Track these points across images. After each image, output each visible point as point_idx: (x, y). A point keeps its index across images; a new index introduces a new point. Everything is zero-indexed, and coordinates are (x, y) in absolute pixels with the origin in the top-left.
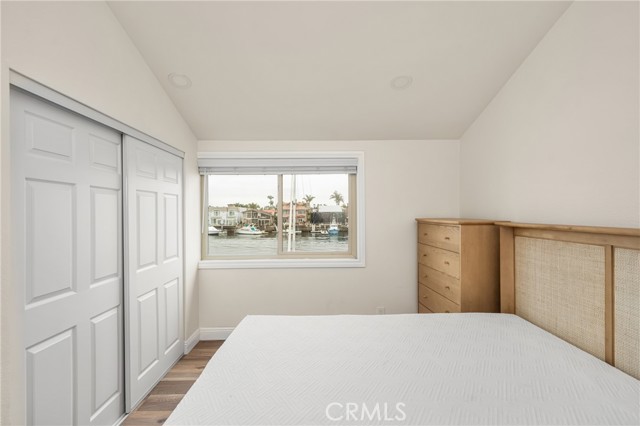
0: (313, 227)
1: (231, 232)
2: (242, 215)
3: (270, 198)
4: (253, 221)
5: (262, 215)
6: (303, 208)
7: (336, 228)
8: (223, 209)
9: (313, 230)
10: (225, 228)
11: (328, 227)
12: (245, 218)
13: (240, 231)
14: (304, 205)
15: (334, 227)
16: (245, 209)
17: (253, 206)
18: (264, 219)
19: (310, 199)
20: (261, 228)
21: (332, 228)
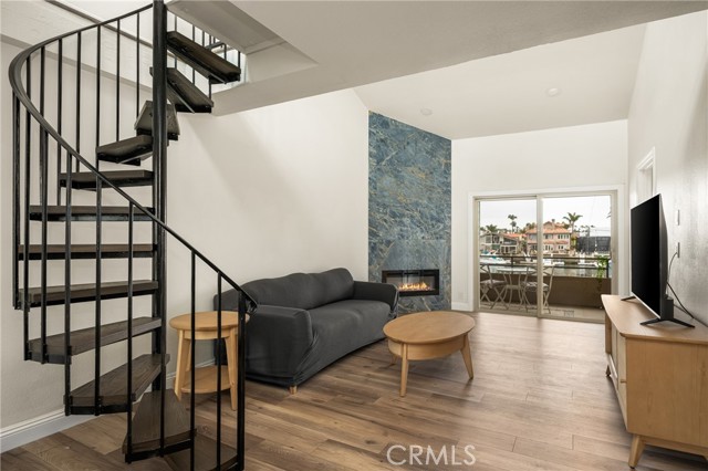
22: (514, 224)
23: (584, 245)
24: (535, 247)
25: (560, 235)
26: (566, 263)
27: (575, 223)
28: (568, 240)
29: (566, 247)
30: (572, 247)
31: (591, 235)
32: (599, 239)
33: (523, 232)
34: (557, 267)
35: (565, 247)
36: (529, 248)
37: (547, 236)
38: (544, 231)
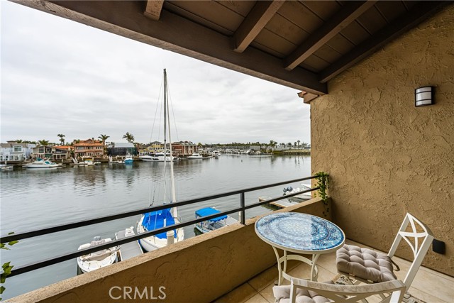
0: (111, 159)
1: (18, 166)
2: (32, 151)
3: (61, 136)
4: (46, 156)
5: (57, 150)
6: (100, 144)
7: (131, 159)
9: (111, 161)
11: (124, 158)
12: (36, 153)
13: (30, 165)
14: (101, 142)
15: (129, 158)
16: (34, 146)
17: (44, 143)
18: (60, 154)
19: (105, 138)
20: (57, 161)
21: (127, 159)
23: (111, 152)
24: (80, 154)
25: (97, 147)
26: (102, 162)
27: (106, 141)
28: (102, 149)
30: (105, 154)
31: (115, 147)
32: (120, 149)
33: (72, 145)
34: (96, 165)
35: (101, 153)
36: (76, 155)
37: (89, 147)
38: (87, 144)
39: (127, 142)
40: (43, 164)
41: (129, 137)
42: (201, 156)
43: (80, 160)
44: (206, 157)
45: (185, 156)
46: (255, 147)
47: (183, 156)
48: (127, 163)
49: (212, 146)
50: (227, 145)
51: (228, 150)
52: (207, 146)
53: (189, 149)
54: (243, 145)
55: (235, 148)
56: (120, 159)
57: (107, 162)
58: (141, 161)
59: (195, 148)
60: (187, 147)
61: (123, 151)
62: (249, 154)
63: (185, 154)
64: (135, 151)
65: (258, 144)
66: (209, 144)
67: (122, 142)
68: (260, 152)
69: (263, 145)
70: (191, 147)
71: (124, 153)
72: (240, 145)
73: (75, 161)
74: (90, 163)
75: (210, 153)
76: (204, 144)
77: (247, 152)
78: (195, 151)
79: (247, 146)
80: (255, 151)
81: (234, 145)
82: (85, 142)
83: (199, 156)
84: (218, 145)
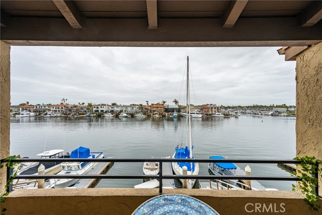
0: (167, 114)
1: (132, 116)
3: (147, 102)
4: (141, 111)
7: (177, 115)
8: (129, 106)
9: (167, 115)
10: (130, 114)
11: (173, 114)
12: (138, 110)
13: (136, 115)
14: (162, 105)
15: (175, 114)
16: (138, 107)
17: (141, 105)
18: (146, 110)
19: (164, 102)
20: (145, 114)
22: (148, 104)
23: (167, 110)
24: (154, 111)
25: (161, 108)
26: (163, 116)
27: (165, 104)
28: (163, 109)
29: (162, 111)
30: (164, 111)
31: (169, 107)
32: (171, 109)
33: (150, 106)
34: (160, 117)
36: (152, 111)
37: (157, 108)
38: (156, 106)
39: (175, 104)
40: (140, 116)
41: (176, 102)
42: (223, 115)
43: (153, 114)
44: (227, 116)
45: (210, 115)
46: (279, 110)
47: (208, 114)
48: (174, 117)
49: (233, 108)
50: (248, 107)
51: (248, 111)
52: (229, 107)
53: (213, 110)
54: (265, 106)
55: (257, 110)
56: (171, 114)
57: (165, 116)
58: (182, 116)
59: (218, 109)
60: (212, 108)
61: (173, 110)
62: (272, 115)
63: (210, 113)
64: (179, 110)
65: (284, 106)
66: (231, 106)
67: (172, 105)
68: (286, 115)
69: (291, 107)
70: (215, 108)
71: (173, 111)
72: (262, 107)
73: (152, 115)
74: (157, 116)
75: (231, 113)
76: (226, 106)
77: (270, 113)
78: (218, 112)
79: (270, 108)
80: (280, 113)
81: (255, 107)
82: (156, 105)
83: (221, 115)
84: (239, 107)
